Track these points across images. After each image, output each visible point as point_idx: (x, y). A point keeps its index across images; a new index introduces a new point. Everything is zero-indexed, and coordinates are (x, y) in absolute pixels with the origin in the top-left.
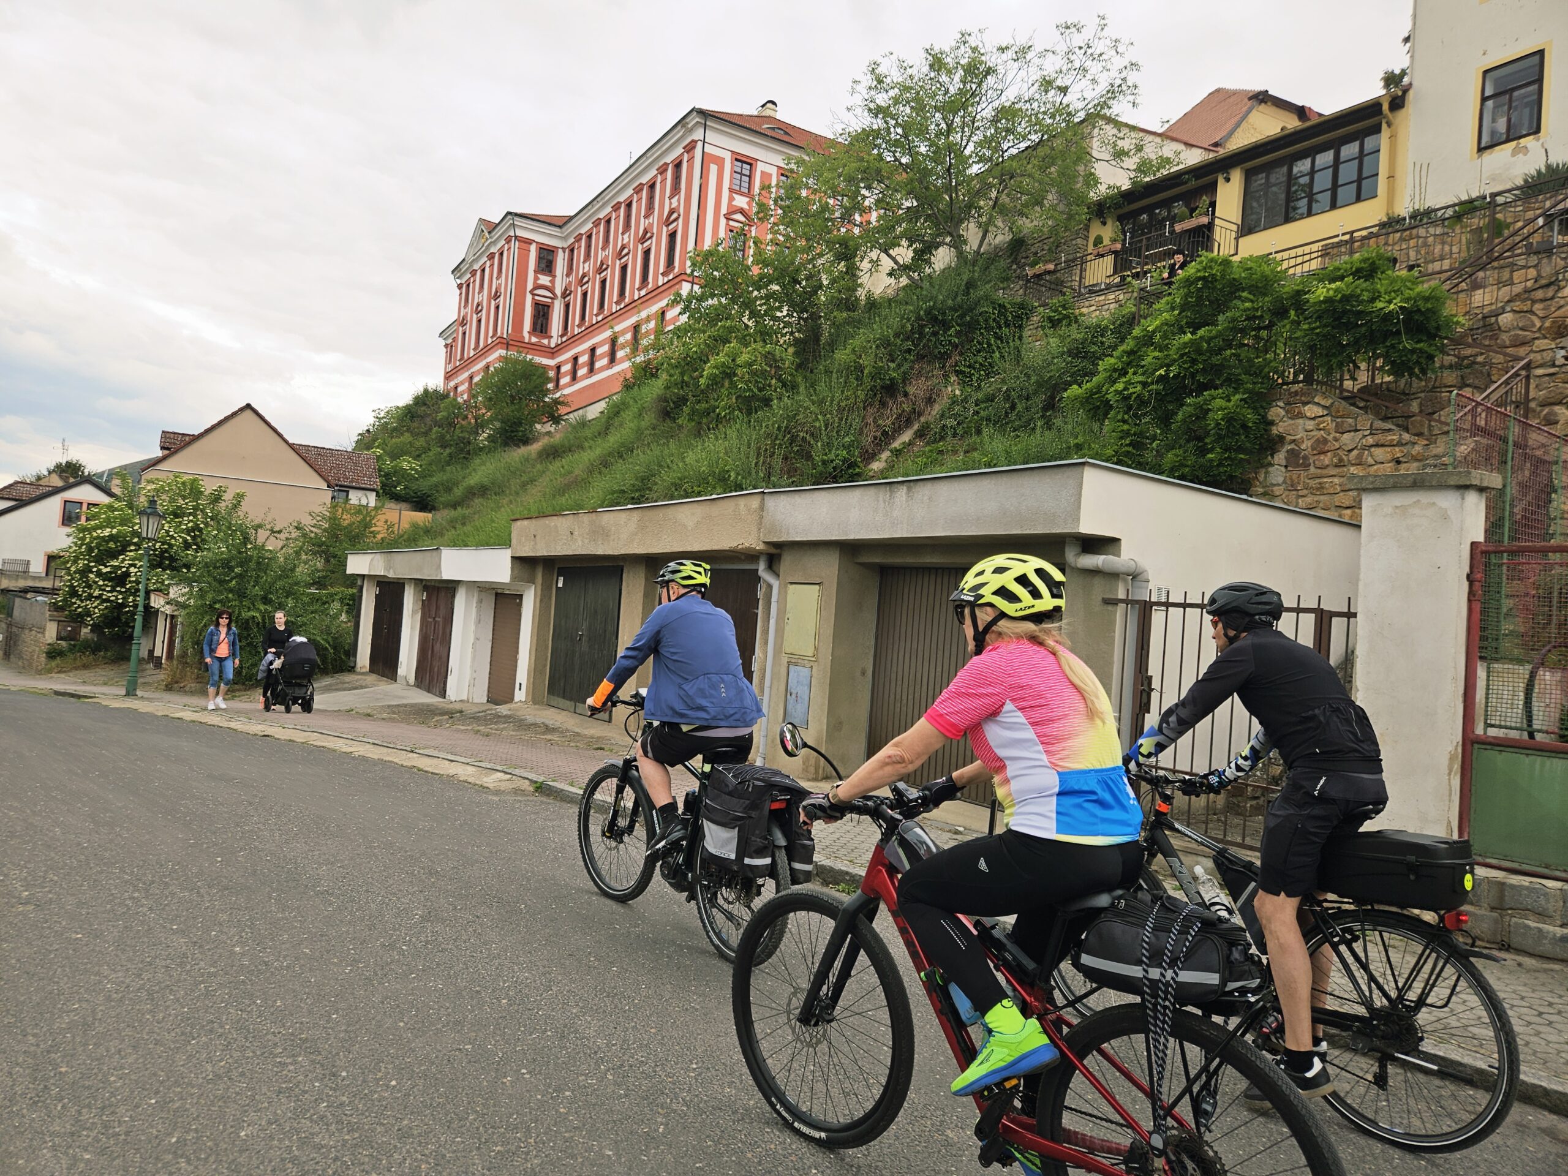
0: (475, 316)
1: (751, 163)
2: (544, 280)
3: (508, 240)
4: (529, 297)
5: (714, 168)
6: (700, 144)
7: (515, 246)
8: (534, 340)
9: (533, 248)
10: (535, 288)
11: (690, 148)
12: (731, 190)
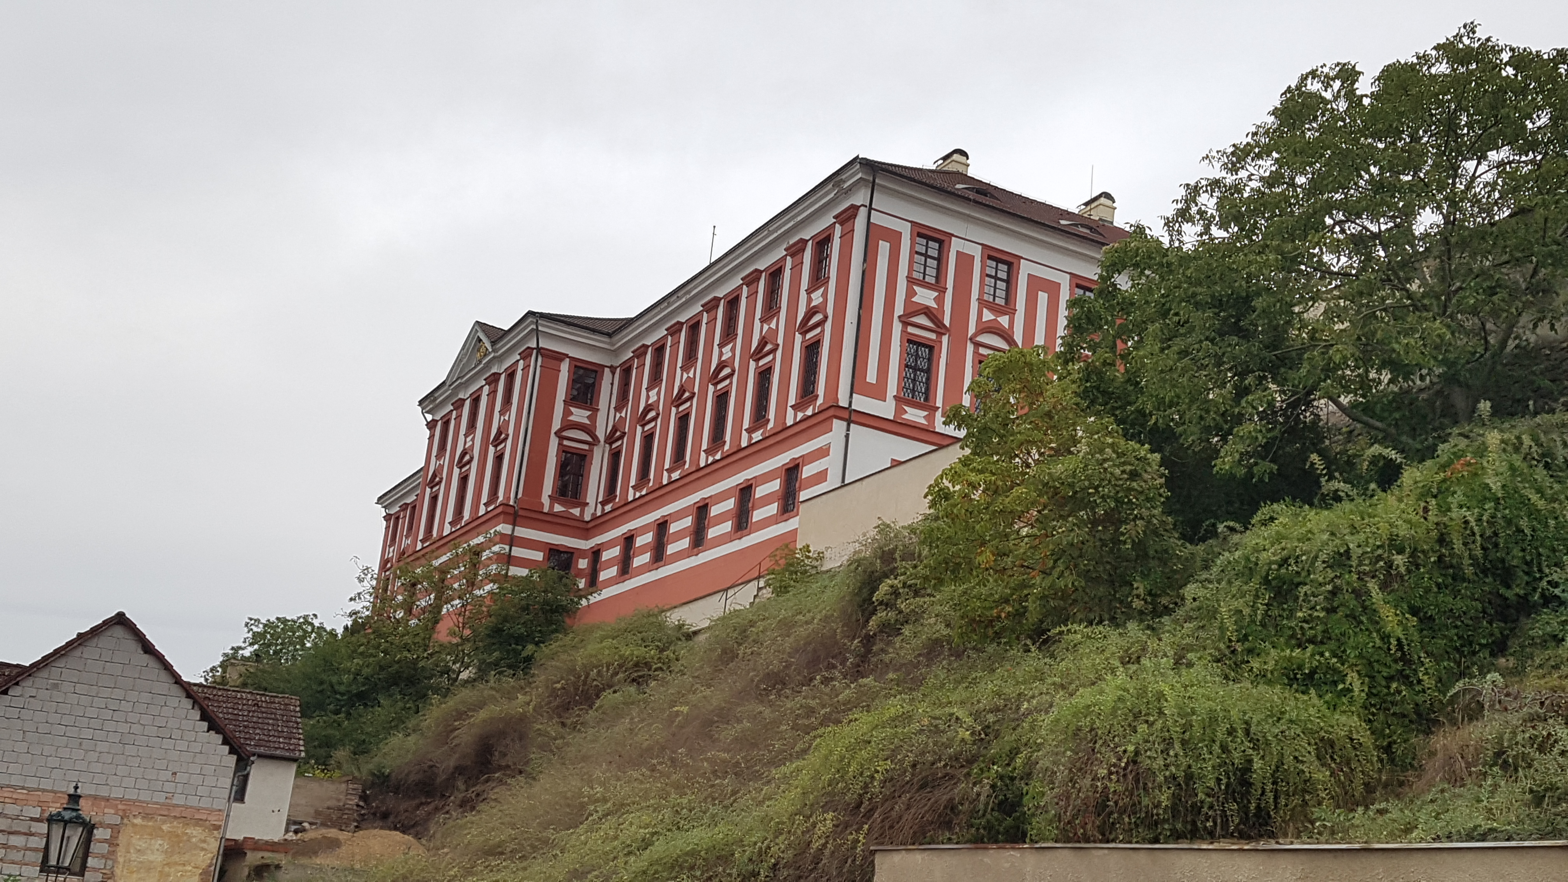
0: (456, 471)
1: (941, 240)
2: (580, 415)
3: (526, 355)
4: (554, 442)
5: (884, 247)
6: (863, 212)
7: (536, 363)
8: (558, 508)
9: (565, 367)
10: (562, 429)
11: (847, 217)
12: (911, 280)
